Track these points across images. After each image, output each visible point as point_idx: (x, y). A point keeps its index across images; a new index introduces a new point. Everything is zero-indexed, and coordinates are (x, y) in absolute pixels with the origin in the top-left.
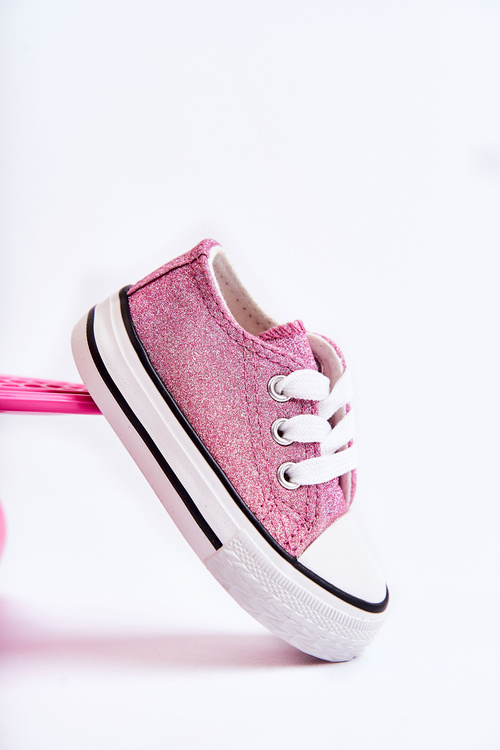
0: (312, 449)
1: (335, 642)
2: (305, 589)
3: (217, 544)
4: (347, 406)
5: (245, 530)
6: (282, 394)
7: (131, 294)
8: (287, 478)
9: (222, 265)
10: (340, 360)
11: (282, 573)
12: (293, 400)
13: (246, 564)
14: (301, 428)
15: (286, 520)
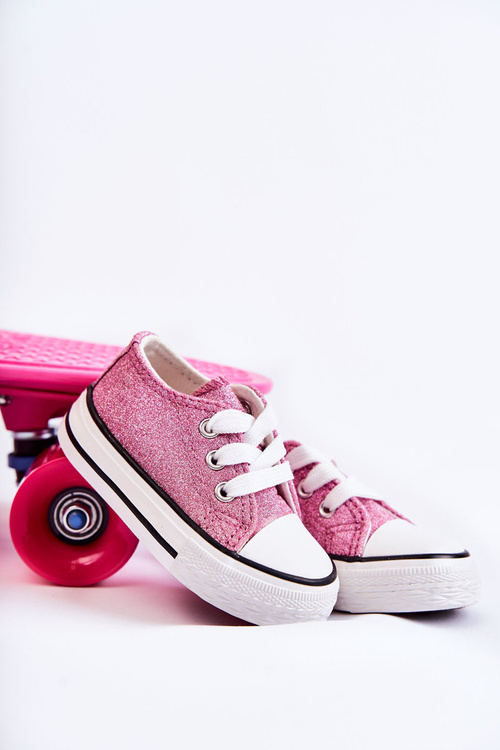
0: (242, 468)
1: (283, 613)
2: (246, 575)
3: (174, 553)
4: (274, 432)
5: (192, 539)
6: (212, 432)
7: (96, 385)
8: (224, 493)
9: (161, 349)
10: (260, 399)
11: (225, 565)
12: (220, 435)
13: (196, 564)
14: (228, 454)
15: (224, 525)
